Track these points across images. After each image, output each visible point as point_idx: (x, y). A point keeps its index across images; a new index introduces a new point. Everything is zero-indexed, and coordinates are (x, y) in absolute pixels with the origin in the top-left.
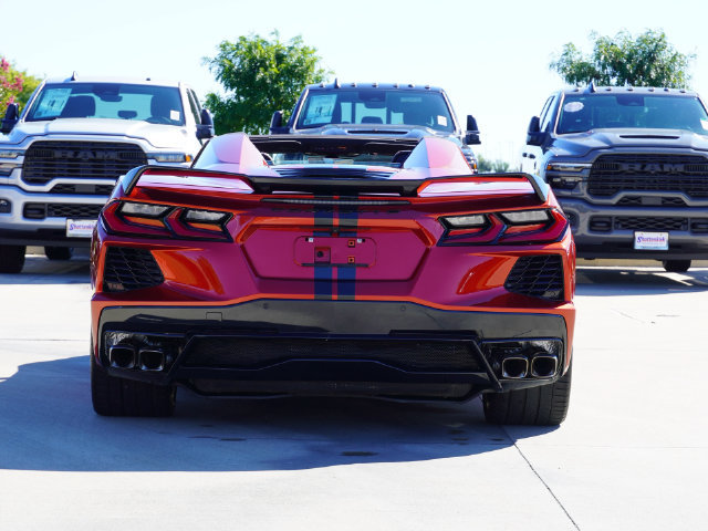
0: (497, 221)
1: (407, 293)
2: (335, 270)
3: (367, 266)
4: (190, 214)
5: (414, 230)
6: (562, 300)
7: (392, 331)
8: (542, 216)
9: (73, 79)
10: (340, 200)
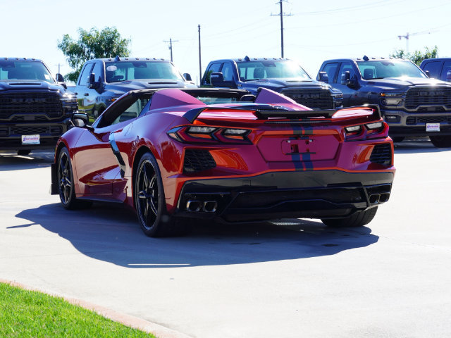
1: (335, 166)
2: (301, 156)
3: (315, 153)
4: (229, 131)
5: (334, 135)
10: (302, 121)
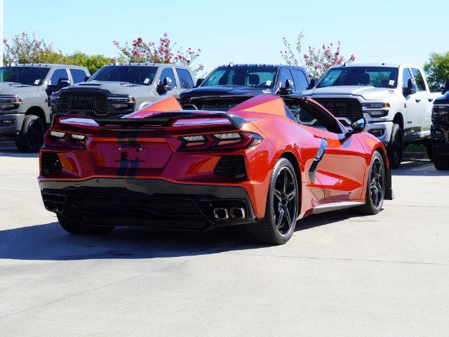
0: (210, 139)
6: (246, 179)
7: (154, 194)
8: (237, 136)
9: (345, 65)
